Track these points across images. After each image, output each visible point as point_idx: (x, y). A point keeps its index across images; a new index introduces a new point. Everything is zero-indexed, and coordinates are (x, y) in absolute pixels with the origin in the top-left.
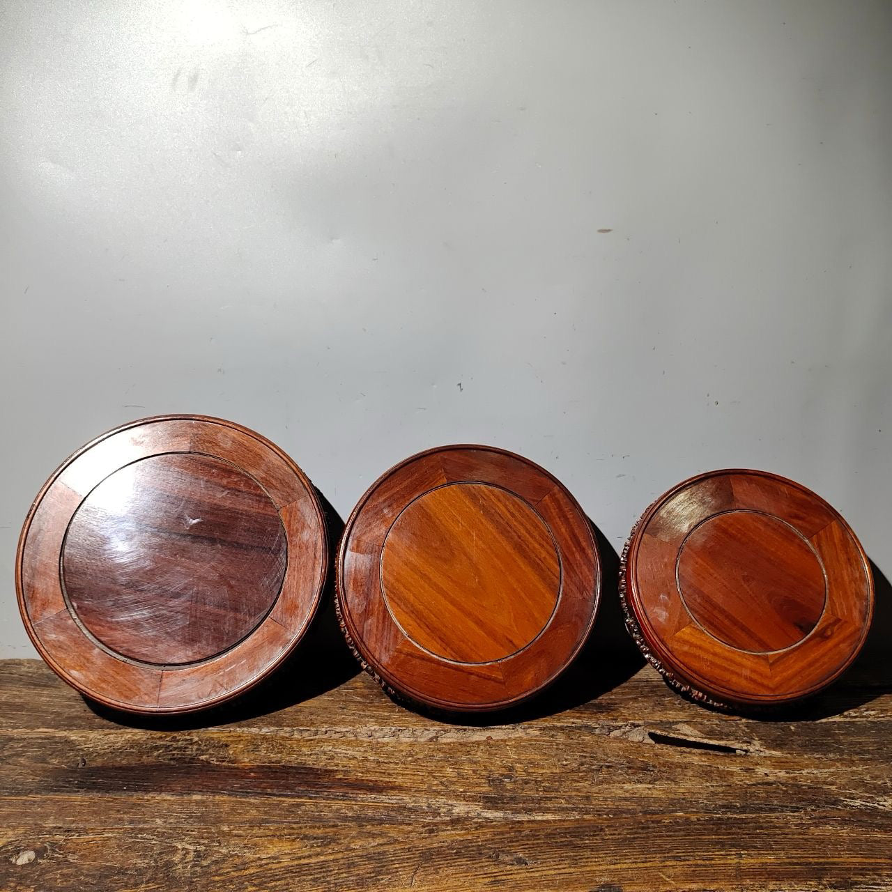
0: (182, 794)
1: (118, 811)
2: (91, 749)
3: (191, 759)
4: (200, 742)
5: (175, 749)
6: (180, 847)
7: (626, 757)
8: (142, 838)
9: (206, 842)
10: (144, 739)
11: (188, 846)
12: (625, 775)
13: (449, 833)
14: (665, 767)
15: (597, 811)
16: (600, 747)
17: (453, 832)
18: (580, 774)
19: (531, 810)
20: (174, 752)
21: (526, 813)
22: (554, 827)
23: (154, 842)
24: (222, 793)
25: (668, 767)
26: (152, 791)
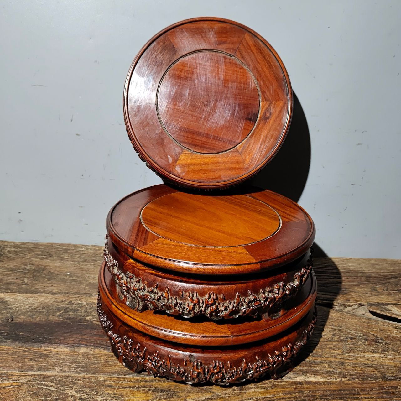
0: (73, 346)
1: (31, 359)
2: (17, 309)
3: (81, 319)
4: (87, 306)
5: (71, 310)
6: (70, 394)
7: (362, 331)
8: (45, 385)
9: (87, 390)
10: (51, 302)
11: (76, 393)
12: (364, 345)
13: (253, 390)
14: (389, 340)
15: (351, 375)
16: (343, 321)
17: (256, 390)
18: (334, 344)
19: (306, 372)
20: (70, 313)
21: (303, 374)
22: (325, 389)
23: (53, 389)
24: (100, 347)
25: (391, 340)
26: (54, 344)
